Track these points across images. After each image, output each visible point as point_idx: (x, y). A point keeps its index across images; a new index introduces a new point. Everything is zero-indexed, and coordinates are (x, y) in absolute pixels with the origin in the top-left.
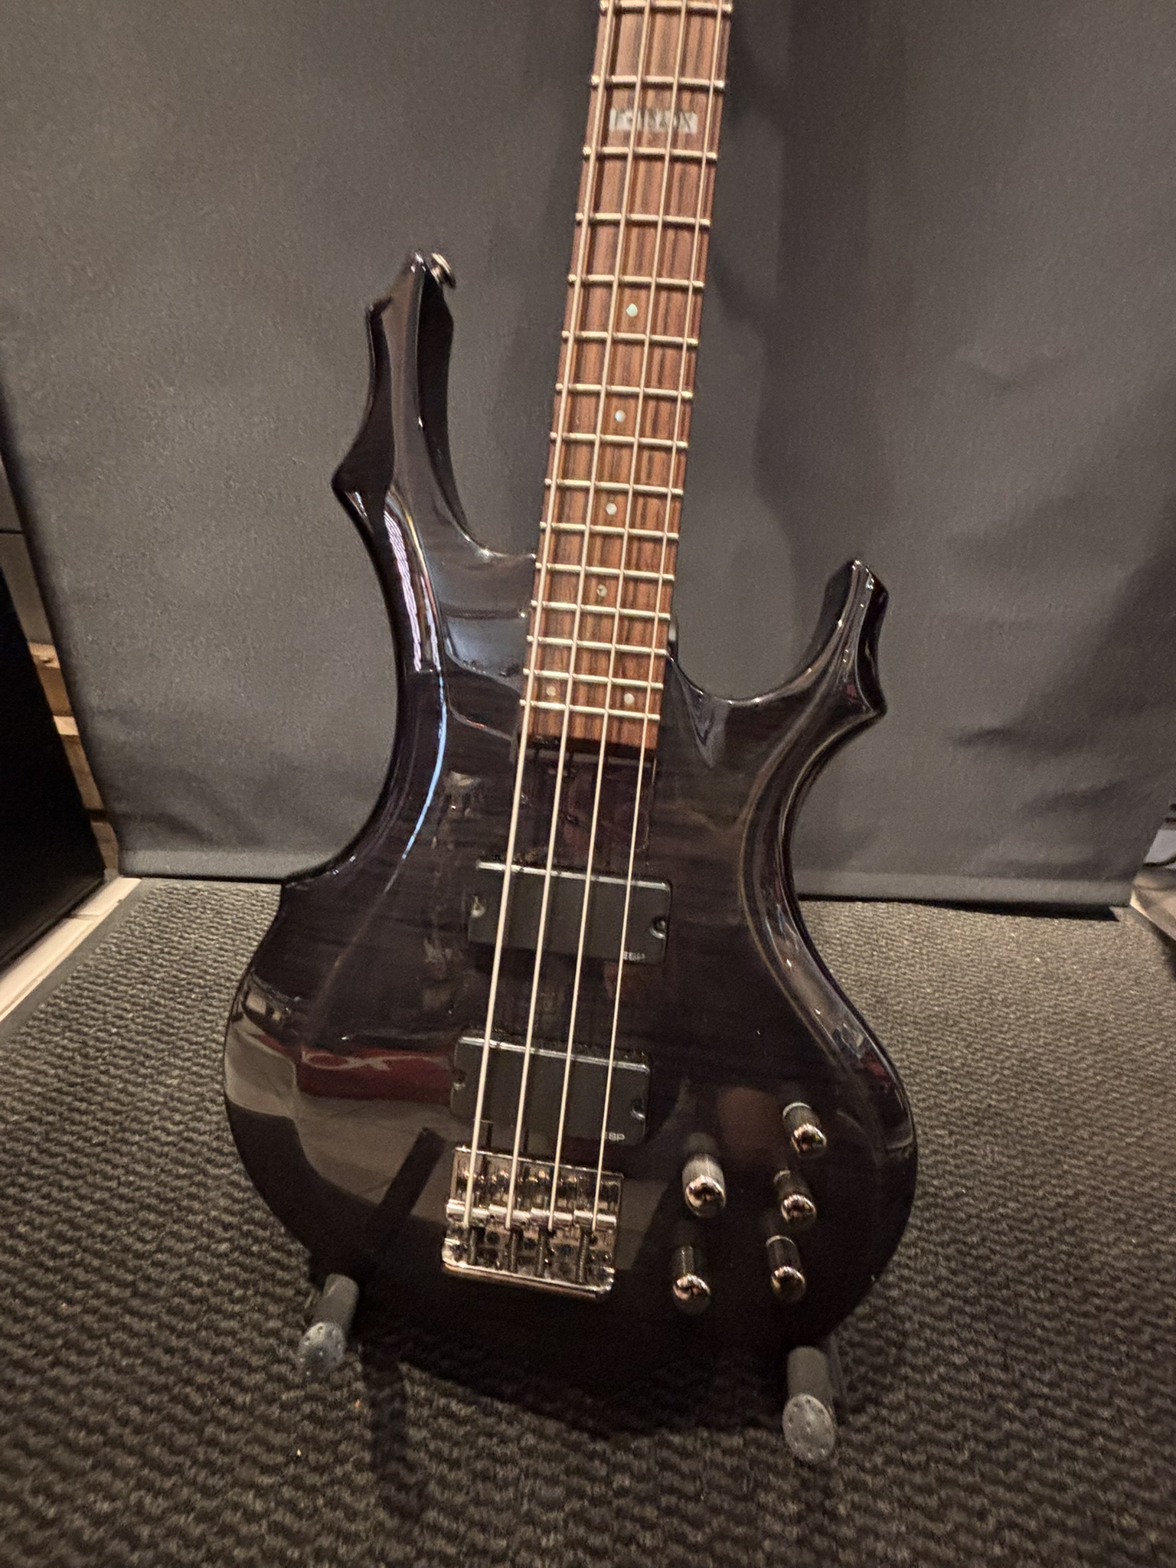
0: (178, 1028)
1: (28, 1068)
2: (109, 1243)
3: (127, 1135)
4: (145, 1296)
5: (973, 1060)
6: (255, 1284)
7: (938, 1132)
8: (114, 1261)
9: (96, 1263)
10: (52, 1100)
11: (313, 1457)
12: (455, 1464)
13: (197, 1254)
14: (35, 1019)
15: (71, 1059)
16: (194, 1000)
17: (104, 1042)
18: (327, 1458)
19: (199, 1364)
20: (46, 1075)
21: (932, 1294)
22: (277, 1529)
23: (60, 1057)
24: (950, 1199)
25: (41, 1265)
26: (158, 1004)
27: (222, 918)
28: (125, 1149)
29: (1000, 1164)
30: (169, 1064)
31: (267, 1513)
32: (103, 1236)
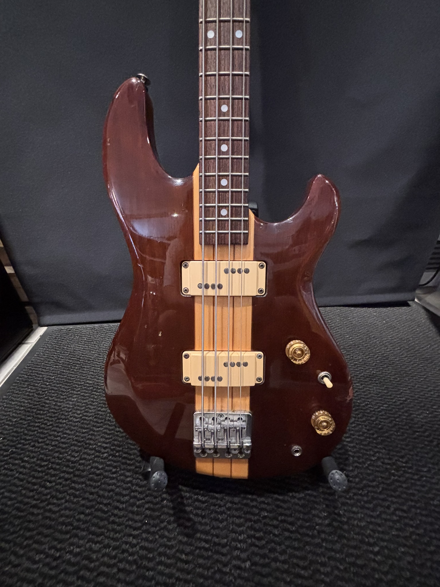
0: (73, 380)
1: (16, 401)
2: (61, 459)
3: (61, 421)
4: (79, 476)
5: (366, 358)
6: (119, 466)
7: (357, 385)
8: (65, 466)
9: (58, 467)
10: (28, 411)
11: (152, 522)
12: (203, 517)
13: (96, 459)
14: (16, 383)
15: (33, 396)
16: (77, 369)
17: (45, 388)
18: (157, 521)
19: (103, 496)
20: (24, 403)
21: (362, 438)
22: (143, 548)
23: (28, 395)
24: (364, 406)
25: (36, 471)
26: (63, 372)
27: (82, 338)
28: (61, 425)
29: (379, 392)
30: (71, 393)
31: (138, 543)
32: (58, 457)
